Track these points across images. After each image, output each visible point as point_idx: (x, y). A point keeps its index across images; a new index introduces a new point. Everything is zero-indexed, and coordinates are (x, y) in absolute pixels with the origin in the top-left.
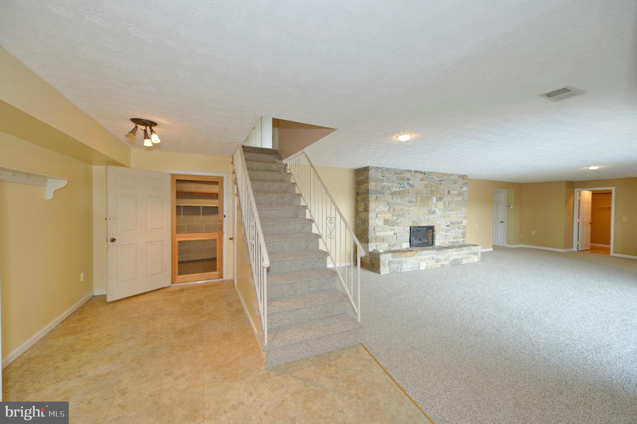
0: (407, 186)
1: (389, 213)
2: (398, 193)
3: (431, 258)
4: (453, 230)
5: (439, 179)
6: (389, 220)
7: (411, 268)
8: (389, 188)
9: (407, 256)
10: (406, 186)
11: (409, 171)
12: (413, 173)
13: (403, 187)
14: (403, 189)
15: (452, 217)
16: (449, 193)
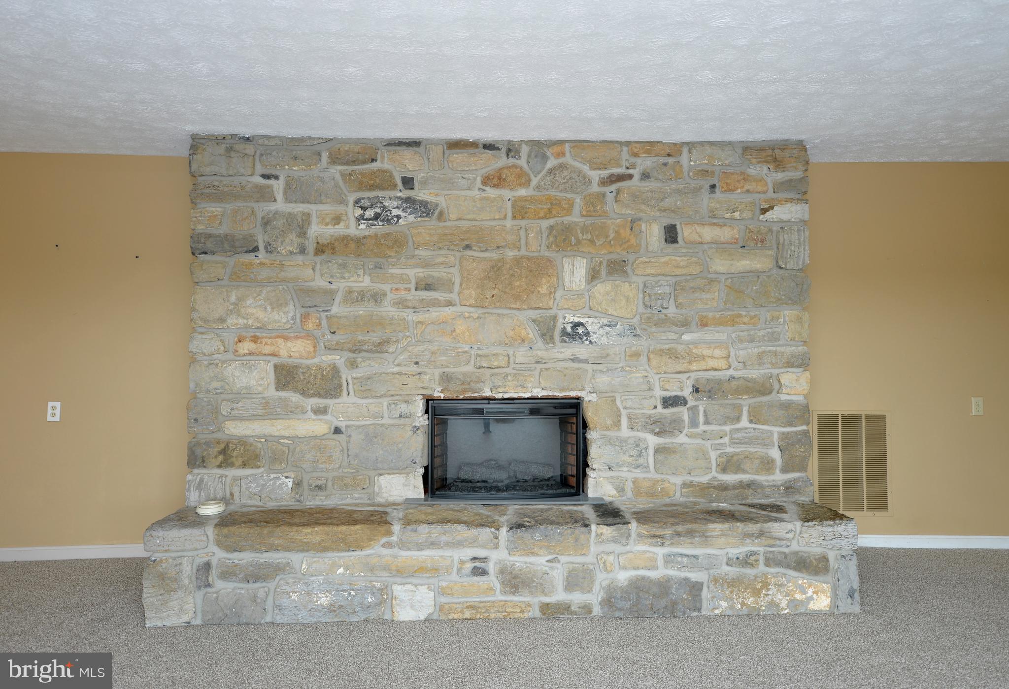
0: (403, 214)
1: (297, 338)
2: (352, 246)
3: (469, 566)
4: (707, 422)
5: (605, 173)
6: (296, 367)
7: (332, 608)
8: (301, 226)
9: (305, 547)
10: (395, 212)
11: (415, 144)
12: (436, 152)
13: (377, 217)
14: (379, 228)
15: (703, 358)
16: (671, 235)
